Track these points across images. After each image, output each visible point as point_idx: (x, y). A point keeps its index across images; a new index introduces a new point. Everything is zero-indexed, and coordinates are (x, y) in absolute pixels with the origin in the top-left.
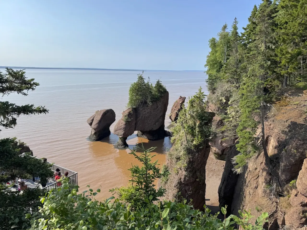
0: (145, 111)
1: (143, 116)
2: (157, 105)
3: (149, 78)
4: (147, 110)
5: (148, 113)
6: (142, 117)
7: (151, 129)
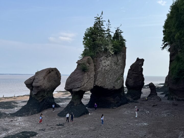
0: (105, 62)
1: (104, 68)
2: (117, 58)
3: (109, 21)
4: (107, 61)
5: (108, 65)
6: (102, 69)
7: (112, 88)
